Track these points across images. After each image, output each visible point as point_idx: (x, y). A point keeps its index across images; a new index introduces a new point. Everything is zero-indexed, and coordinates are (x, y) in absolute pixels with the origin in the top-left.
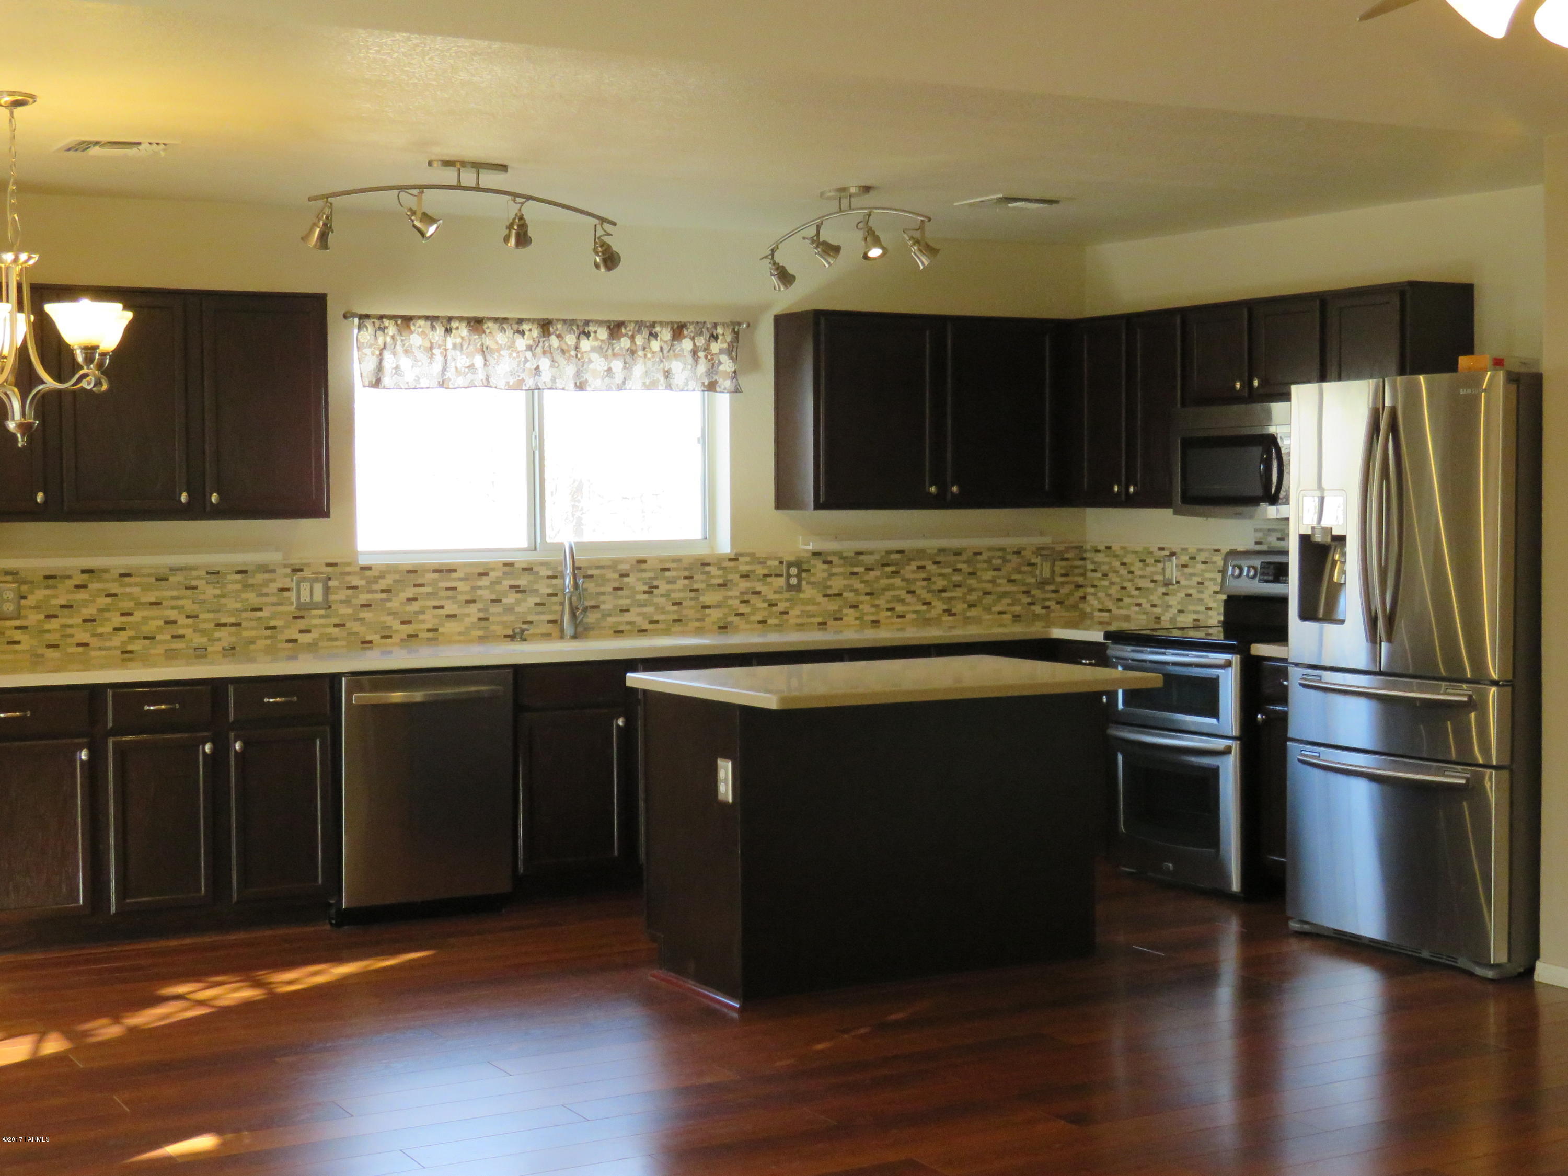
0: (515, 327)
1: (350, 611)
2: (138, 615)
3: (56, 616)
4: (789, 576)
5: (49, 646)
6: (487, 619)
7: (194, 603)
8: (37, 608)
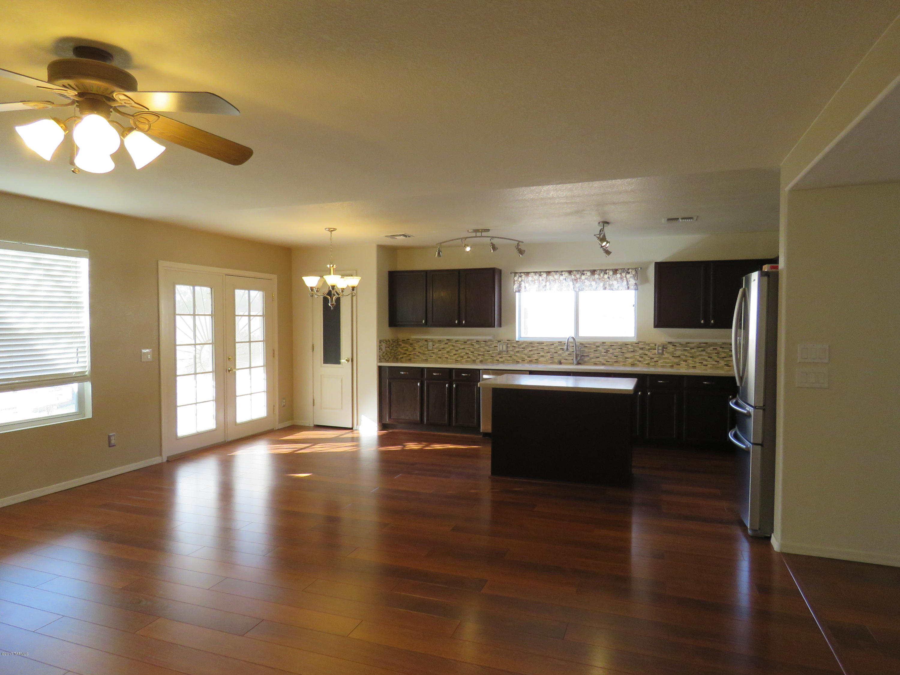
0: (560, 273)
1: (513, 353)
2: (460, 351)
3: (441, 351)
4: (658, 350)
5: (439, 358)
6: (553, 358)
7: (473, 349)
8: (436, 348)
